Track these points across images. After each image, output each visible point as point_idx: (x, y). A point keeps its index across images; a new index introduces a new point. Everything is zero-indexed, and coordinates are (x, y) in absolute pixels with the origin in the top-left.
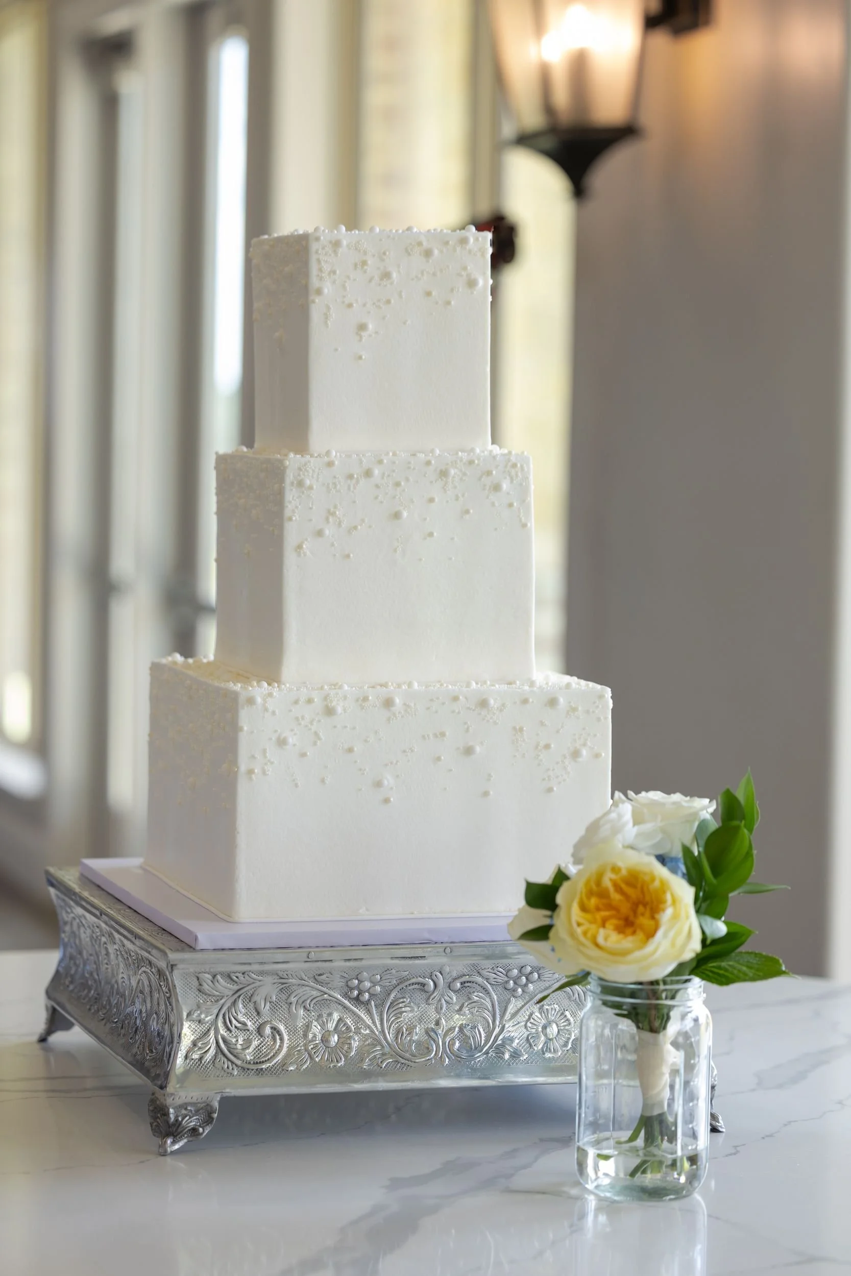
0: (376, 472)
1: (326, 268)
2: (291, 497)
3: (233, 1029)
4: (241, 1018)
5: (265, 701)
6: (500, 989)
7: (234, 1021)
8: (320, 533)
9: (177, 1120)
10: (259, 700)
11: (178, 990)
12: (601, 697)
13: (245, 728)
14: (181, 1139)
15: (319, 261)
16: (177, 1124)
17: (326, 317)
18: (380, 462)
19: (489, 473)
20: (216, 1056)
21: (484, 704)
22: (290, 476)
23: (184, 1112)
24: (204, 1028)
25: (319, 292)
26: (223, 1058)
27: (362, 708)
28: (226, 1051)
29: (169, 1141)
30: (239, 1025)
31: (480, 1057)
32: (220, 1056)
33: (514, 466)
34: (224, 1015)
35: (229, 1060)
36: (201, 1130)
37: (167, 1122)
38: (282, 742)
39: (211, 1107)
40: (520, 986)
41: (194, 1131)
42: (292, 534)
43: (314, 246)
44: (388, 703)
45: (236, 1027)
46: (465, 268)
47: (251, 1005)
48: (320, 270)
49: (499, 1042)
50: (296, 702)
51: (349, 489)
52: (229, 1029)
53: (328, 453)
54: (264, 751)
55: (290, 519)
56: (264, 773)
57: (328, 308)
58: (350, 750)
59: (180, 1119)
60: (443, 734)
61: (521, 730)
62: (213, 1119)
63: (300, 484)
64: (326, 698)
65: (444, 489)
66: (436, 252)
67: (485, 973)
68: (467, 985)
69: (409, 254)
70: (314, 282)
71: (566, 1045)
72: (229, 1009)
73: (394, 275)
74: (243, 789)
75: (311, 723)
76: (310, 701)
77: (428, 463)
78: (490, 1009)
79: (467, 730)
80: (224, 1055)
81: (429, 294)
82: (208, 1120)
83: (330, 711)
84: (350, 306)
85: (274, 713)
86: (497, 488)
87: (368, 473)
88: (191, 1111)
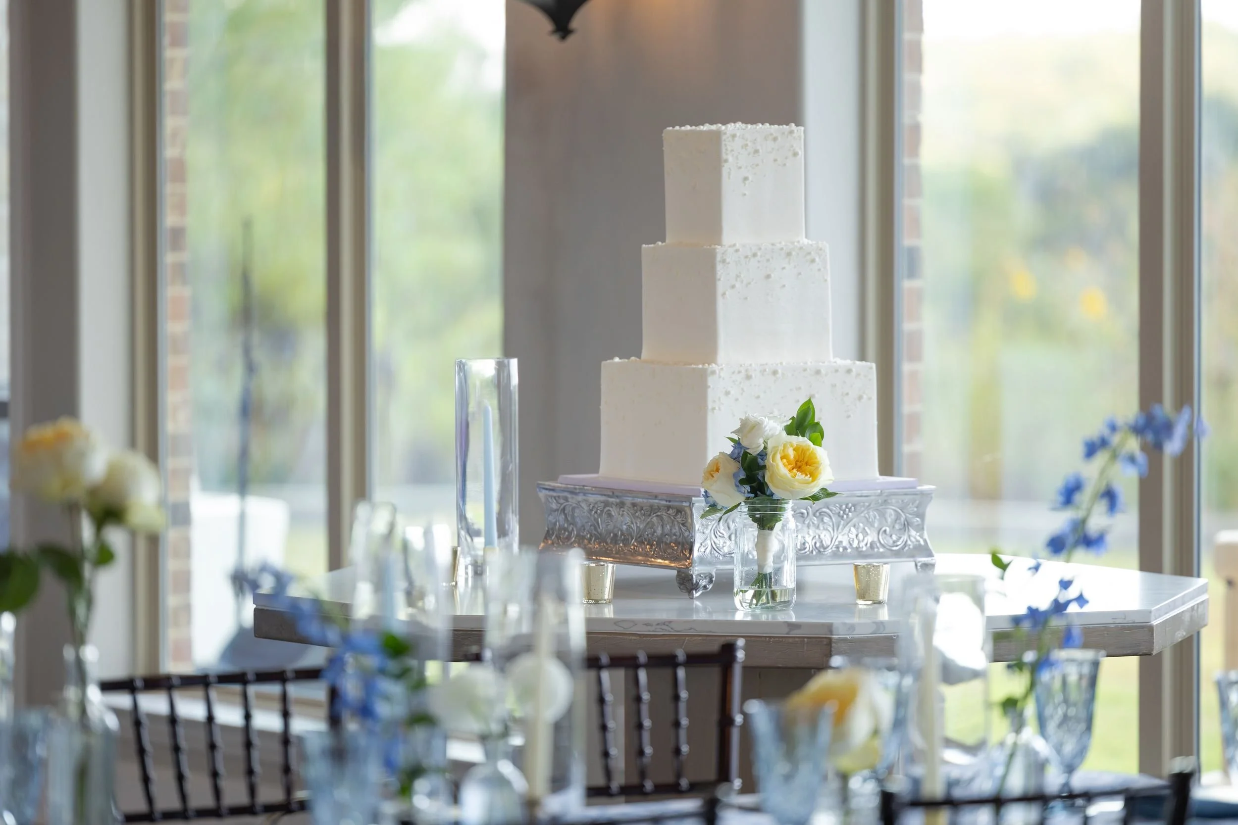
0: (759, 254)
1: (729, 148)
2: (719, 267)
3: (717, 536)
4: (722, 531)
5: (719, 372)
6: (837, 516)
7: (718, 532)
8: (733, 287)
9: (696, 582)
10: (717, 372)
11: (695, 517)
12: (871, 368)
13: (711, 386)
14: (699, 591)
15: (726, 145)
16: (697, 583)
17: (729, 174)
18: (760, 249)
19: (809, 253)
20: (711, 551)
21: (818, 372)
22: (719, 258)
23: (699, 578)
24: (705, 536)
25: (726, 161)
26: (715, 552)
27: (763, 375)
28: (715, 548)
29: (694, 592)
30: (721, 535)
31: (829, 551)
32: (713, 550)
33: (821, 249)
34: (714, 530)
35: (717, 552)
36: (708, 586)
37: (692, 583)
38: (727, 393)
39: (712, 575)
40: (845, 514)
41: (705, 587)
42: (721, 287)
43: (724, 137)
44: (775, 373)
45: (719, 536)
46: (792, 146)
47: (726, 524)
48: (727, 150)
49: (837, 543)
50: (733, 373)
51: (746, 263)
52: (716, 537)
53: (734, 245)
54: (719, 399)
55: (719, 280)
56: (719, 409)
57: (730, 169)
58: (758, 397)
59: (698, 581)
60: (800, 388)
61: (835, 385)
62: (712, 581)
63: (724, 261)
64: (747, 371)
65: (789, 263)
66: (779, 138)
67: (831, 507)
68: (822, 513)
69: (767, 140)
70: (724, 156)
71: (866, 544)
72: (716, 527)
73: (761, 151)
74: (710, 417)
75: (740, 383)
76: (739, 372)
77: (782, 249)
78: (832, 526)
79: (811, 386)
80: (714, 549)
81: (775, 160)
82: (711, 581)
83: (748, 377)
84: (740, 168)
85: (723, 379)
86: (813, 261)
87: (755, 255)
88: (703, 577)
